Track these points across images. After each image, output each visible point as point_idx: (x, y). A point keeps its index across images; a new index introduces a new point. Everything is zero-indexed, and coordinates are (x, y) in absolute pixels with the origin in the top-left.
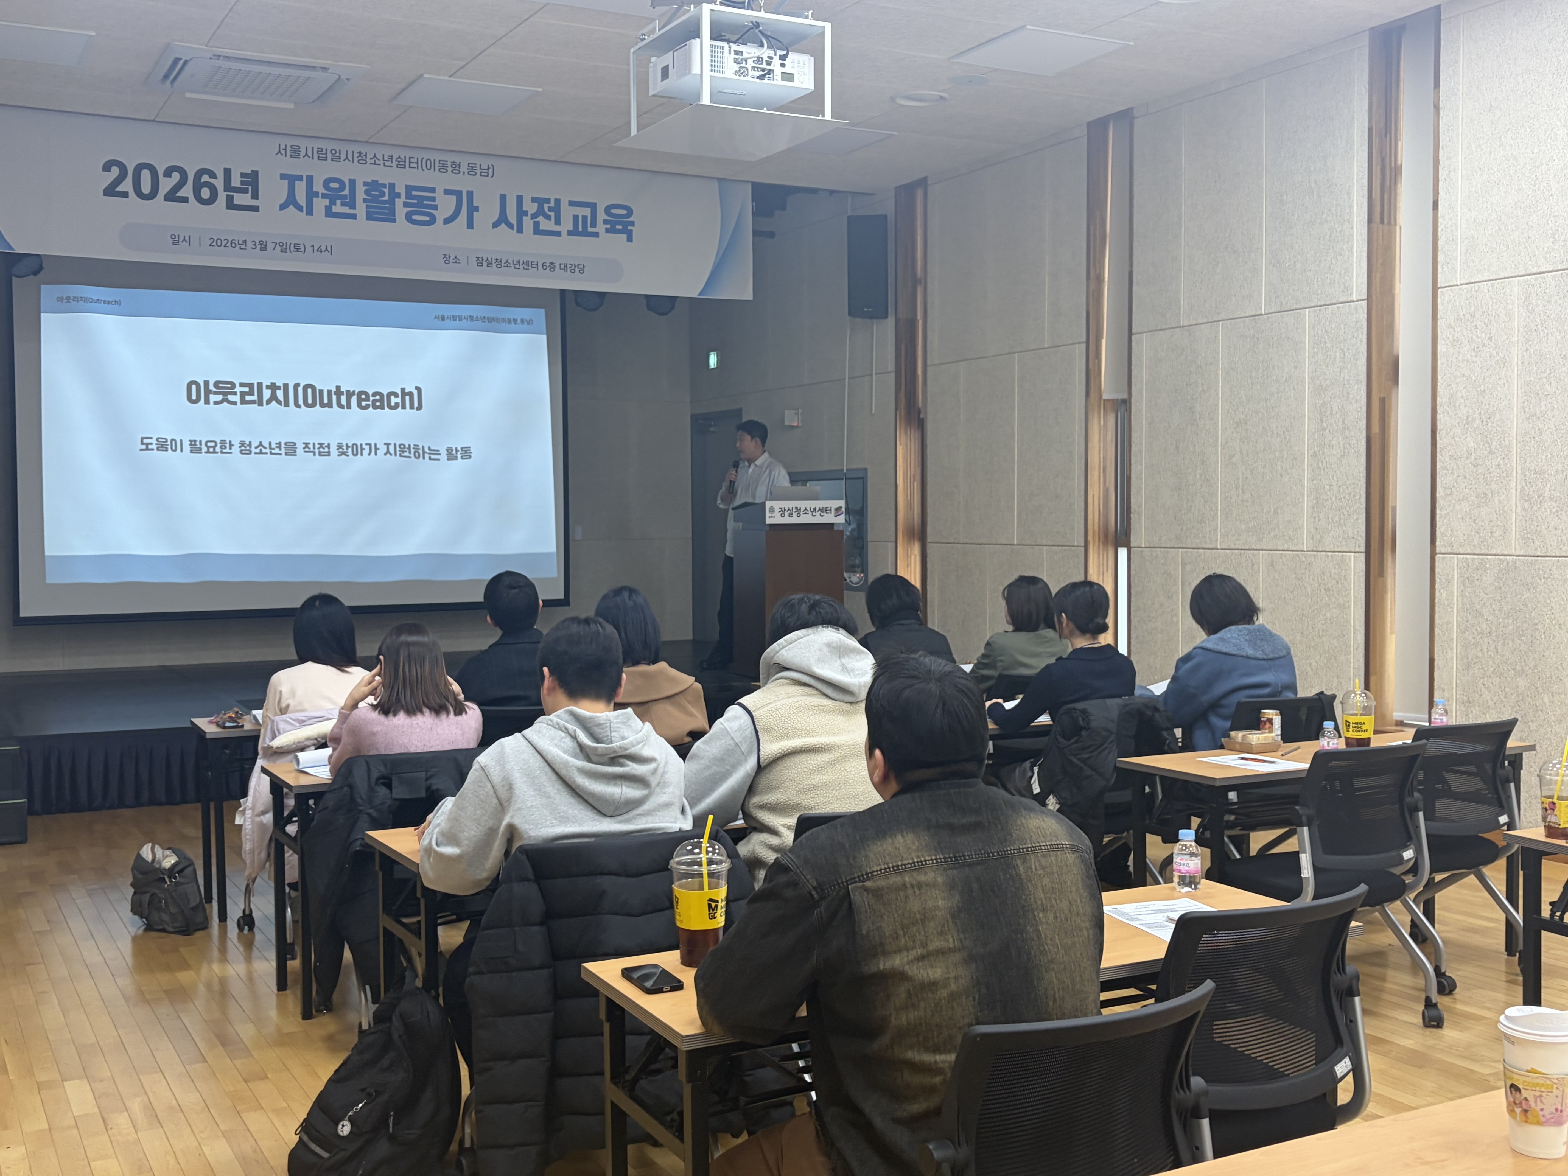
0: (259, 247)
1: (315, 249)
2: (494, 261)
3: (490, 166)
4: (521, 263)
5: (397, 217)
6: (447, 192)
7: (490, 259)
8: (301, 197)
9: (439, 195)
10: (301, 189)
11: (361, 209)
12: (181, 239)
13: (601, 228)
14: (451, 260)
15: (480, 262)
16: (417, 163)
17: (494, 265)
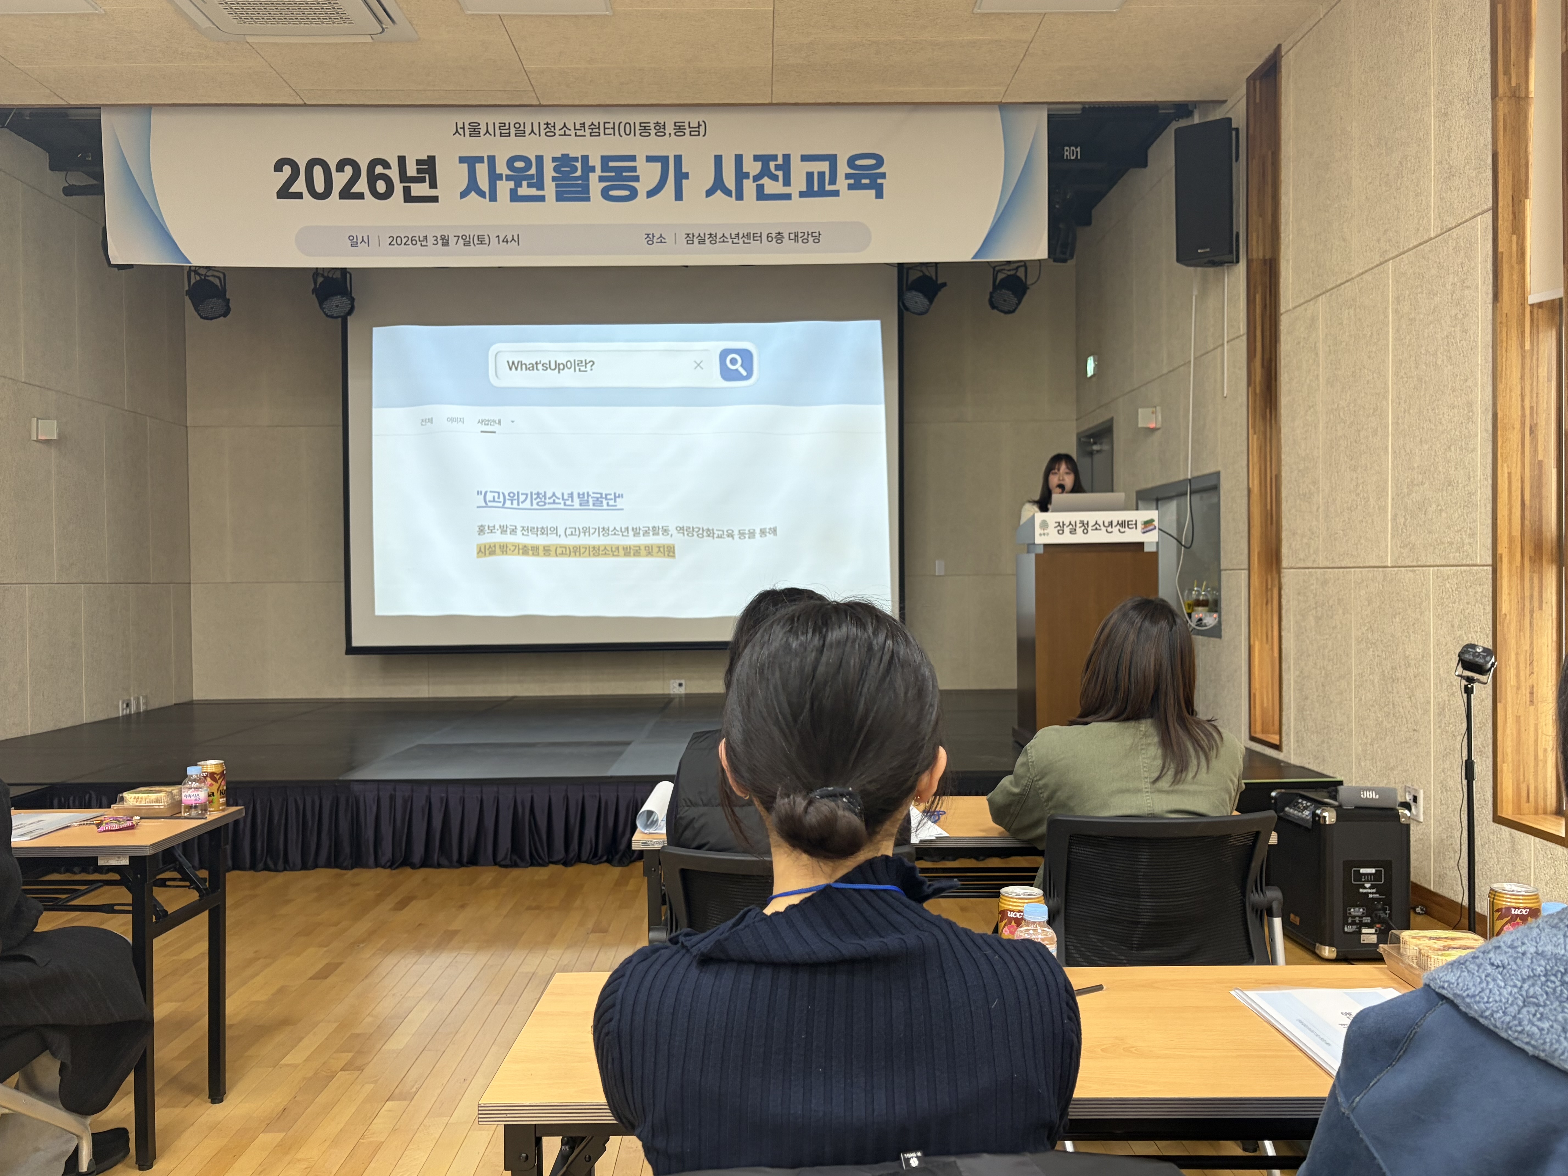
0: (440, 242)
1: (501, 241)
2: (707, 236)
3: (701, 123)
4: (741, 236)
5: (591, 195)
6: (650, 159)
7: (702, 235)
8: (483, 182)
9: (641, 164)
10: (482, 170)
11: (550, 189)
12: (360, 240)
13: (842, 184)
14: (655, 240)
15: (689, 239)
16: (614, 128)
17: (707, 241)
